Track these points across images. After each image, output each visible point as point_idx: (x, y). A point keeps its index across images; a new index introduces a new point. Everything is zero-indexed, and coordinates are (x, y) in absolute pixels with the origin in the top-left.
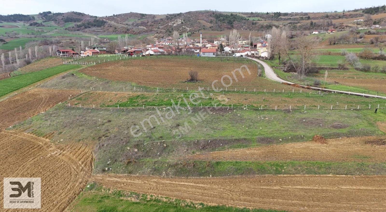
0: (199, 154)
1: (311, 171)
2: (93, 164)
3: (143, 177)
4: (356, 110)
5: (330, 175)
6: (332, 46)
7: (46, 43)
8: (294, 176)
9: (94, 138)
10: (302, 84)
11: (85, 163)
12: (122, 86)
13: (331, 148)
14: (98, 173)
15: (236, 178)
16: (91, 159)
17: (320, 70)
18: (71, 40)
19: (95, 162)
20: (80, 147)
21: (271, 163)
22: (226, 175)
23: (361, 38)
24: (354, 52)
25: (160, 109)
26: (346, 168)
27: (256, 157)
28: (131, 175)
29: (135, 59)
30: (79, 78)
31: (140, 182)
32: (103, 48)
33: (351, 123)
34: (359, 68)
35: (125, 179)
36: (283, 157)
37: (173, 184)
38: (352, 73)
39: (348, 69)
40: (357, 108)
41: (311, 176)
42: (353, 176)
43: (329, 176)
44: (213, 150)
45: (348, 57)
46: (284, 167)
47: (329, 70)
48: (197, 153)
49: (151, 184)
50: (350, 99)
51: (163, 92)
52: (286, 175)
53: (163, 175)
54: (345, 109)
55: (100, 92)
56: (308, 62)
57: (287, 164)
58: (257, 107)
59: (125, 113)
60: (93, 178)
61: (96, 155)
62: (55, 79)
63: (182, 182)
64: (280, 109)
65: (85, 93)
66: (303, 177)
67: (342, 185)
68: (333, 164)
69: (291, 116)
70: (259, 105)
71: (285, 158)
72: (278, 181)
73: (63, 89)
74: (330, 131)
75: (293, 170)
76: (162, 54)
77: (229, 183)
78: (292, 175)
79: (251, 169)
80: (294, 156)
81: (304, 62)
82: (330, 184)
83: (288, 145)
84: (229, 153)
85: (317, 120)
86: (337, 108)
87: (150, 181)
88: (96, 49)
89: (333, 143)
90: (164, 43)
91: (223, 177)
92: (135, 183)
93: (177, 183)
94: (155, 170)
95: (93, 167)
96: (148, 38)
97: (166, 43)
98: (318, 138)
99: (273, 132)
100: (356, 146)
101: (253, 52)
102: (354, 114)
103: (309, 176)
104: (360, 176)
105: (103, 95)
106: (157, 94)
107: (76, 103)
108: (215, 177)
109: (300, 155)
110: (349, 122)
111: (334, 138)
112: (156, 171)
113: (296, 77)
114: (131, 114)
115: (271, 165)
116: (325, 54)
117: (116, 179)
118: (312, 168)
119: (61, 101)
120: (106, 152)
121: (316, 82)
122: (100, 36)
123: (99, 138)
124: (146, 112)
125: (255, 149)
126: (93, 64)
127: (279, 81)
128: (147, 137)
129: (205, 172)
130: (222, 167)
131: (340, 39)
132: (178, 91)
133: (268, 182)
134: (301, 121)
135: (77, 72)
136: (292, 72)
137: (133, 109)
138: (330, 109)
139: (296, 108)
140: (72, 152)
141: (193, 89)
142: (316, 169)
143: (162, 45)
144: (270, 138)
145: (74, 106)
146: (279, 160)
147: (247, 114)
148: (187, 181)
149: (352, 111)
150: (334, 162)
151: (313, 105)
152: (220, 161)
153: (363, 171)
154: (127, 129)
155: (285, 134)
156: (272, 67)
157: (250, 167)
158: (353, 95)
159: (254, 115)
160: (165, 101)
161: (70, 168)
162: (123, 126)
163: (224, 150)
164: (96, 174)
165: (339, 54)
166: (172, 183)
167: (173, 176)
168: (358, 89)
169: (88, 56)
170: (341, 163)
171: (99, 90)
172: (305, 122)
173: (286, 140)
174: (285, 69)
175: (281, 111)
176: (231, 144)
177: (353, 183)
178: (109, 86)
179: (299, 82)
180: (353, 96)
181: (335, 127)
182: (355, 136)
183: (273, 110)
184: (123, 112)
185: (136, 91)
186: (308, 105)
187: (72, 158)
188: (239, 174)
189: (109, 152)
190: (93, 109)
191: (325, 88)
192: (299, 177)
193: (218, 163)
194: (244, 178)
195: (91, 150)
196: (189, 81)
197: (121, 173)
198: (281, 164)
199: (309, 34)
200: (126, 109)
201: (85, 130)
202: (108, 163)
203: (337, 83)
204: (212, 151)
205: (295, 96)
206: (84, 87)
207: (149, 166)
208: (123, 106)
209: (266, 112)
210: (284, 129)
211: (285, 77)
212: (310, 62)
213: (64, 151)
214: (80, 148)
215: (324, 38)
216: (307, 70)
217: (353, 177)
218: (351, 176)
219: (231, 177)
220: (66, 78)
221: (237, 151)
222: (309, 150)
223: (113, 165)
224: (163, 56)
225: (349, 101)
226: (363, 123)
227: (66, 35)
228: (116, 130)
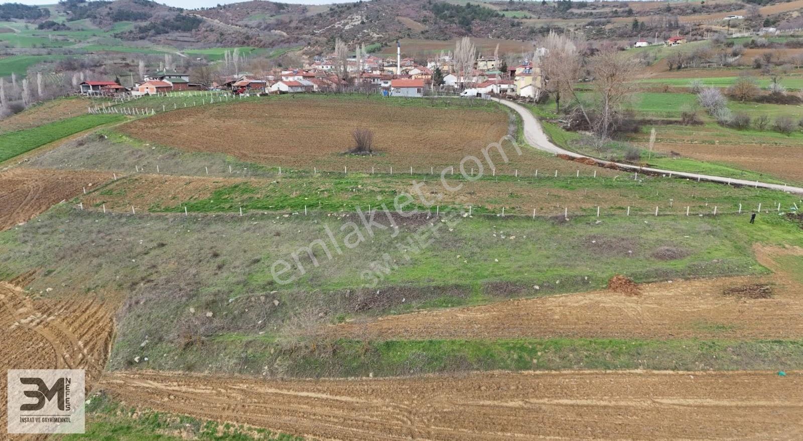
0: (352, 323)
1: (597, 362)
2: (110, 346)
3: (219, 378)
4: (710, 216)
5: (639, 371)
6: (675, 73)
7: (70, 66)
8: (558, 372)
9: (120, 285)
10: (600, 157)
11: (91, 343)
12: (203, 164)
13: (647, 305)
14: (116, 369)
15: (427, 380)
16: (107, 333)
17: (643, 127)
18: (124, 59)
19: (116, 341)
20: (87, 305)
21: (507, 344)
22: (405, 374)
23: (735, 54)
24: (718, 86)
25: (278, 218)
26: (675, 354)
27: (478, 329)
28: (192, 373)
29: (244, 101)
30: (114, 144)
31: (208, 391)
32: (182, 77)
33: (696, 247)
34: (726, 121)
35: (175, 384)
36: (539, 328)
37: (283, 395)
38: (710, 133)
39: (702, 123)
40: (712, 213)
41: (597, 374)
42: (689, 373)
43: (636, 373)
44: (384, 312)
45: (705, 97)
46: (537, 352)
47: (663, 126)
48: (348, 320)
49: (232, 395)
50: (699, 191)
51: (291, 178)
52: (541, 372)
53: (264, 374)
54: (686, 215)
55: (155, 176)
56: (615, 109)
57: (544, 346)
58: (494, 212)
59: (197, 226)
60: (104, 382)
61: (121, 324)
62: (63, 147)
63: (303, 390)
64: (543, 215)
65: (124, 178)
66: (577, 377)
67: (663, 394)
68: (646, 345)
69: (567, 230)
70: (498, 207)
71: (542, 330)
72: (521, 387)
73: (76, 170)
74: (648, 265)
75: (558, 360)
76: (308, 90)
77: (409, 392)
78: (553, 372)
79: (463, 359)
80: (562, 327)
81: (607, 109)
82: (636, 392)
83: (552, 299)
84: (418, 318)
85: (623, 239)
86: (669, 213)
87: (231, 389)
88: (165, 80)
89: (651, 294)
90: (320, 67)
91: (398, 378)
92: (196, 394)
93: (292, 393)
94: (246, 361)
95: (110, 354)
96: (290, 54)
97: (325, 67)
98: (620, 281)
99: (520, 269)
100: (702, 301)
101: (504, 86)
102: (705, 226)
103: (591, 374)
104: (704, 373)
105: (161, 183)
106: (278, 182)
107: (98, 202)
108: (381, 379)
109: (576, 324)
110: (693, 244)
111: (655, 282)
112: (249, 364)
113: (589, 142)
114: (214, 227)
115: (509, 349)
116: (655, 90)
117: (155, 384)
118: (598, 354)
119: (67, 198)
120: (140, 319)
121: (630, 153)
122: (190, 51)
123: (131, 286)
124: (246, 224)
125: (478, 310)
126: (149, 113)
127: (551, 152)
128: (238, 283)
129: (359, 367)
130: (399, 353)
131: (692, 58)
132: (325, 175)
133: (498, 388)
134: (587, 243)
135: (110, 133)
136: (582, 130)
137: (218, 216)
138: (654, 215)
139: (578, 213)
140: (67, 317)
141: (358, 170)
142: (609, 357)
143: (315, 70)
144: (514, 284)
145: (91, 209)
146: (528, 336)
147: (470, 227)
148: (315, 390)
149: (700, 219)
150: (648, 341)
151: (618, 206)
152: (394, 339)
153: (712, 361)
154: (197, 264)
155: (549, 274)
156: (541, 119)
157: (462, 354)
158: (707, 181)
159: (484, 230)
160: (292, 198)
161: (56, 356)
162: (189, 258)
163: (408, 313)
164: (112, 371)
165: (686, 90)
166: (280, 394)
167: (285, 377)
168: (719, 167)
169: (147, 94)
170: (665, 343)
171: (155, 171)
172: (595, 245)
173: (550, 288)
174: (567, 123)
175: (546, 220)
176: (426, 299)
177: (687, 390)
178: (177, 163)
179: (594, 154)
180: (707, 184)
181: (661, 257)
182: (703, 277)
183: (528, 218)
184: (195, 223)
185: (233, 175)
186: (606, 206)
187: (65, 332)
188: (434, 371)
189: (149, 318)
190: (132, 215)
191: (649, 166)
192: (568, 377)
193: (389, 345)
194: (445, 379)
195: (110, 312)
196: (352, 152)
197: (170, 369)
198: (530, 347)
199: (629, 48)
200: (204, 217)
201: (104, 266)
202: (143, 345)
203: (677, 154)
204: (381, 316)
205: (580, 184)
206: (123, 165)
207: (234, 353)
208: (198, 210)
209: (512, 224)
210: (547, 262)
211: (566, 142)
212: (621, 108)
213: (49, 316)
214: (87, 308)
215: (658, 55)
216: (615, 126)
217: (689, 375)
218: (685, 372)
219: (416, 376)
220: (86, 146)
221: (436, 315)
222: (598, 312)
223: (152, 349)
224: (307, 96)
225: (697, 195)
226: (722, 247)
227: (114, 49)
228: (172, 266)
